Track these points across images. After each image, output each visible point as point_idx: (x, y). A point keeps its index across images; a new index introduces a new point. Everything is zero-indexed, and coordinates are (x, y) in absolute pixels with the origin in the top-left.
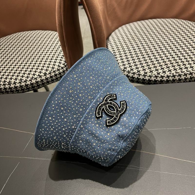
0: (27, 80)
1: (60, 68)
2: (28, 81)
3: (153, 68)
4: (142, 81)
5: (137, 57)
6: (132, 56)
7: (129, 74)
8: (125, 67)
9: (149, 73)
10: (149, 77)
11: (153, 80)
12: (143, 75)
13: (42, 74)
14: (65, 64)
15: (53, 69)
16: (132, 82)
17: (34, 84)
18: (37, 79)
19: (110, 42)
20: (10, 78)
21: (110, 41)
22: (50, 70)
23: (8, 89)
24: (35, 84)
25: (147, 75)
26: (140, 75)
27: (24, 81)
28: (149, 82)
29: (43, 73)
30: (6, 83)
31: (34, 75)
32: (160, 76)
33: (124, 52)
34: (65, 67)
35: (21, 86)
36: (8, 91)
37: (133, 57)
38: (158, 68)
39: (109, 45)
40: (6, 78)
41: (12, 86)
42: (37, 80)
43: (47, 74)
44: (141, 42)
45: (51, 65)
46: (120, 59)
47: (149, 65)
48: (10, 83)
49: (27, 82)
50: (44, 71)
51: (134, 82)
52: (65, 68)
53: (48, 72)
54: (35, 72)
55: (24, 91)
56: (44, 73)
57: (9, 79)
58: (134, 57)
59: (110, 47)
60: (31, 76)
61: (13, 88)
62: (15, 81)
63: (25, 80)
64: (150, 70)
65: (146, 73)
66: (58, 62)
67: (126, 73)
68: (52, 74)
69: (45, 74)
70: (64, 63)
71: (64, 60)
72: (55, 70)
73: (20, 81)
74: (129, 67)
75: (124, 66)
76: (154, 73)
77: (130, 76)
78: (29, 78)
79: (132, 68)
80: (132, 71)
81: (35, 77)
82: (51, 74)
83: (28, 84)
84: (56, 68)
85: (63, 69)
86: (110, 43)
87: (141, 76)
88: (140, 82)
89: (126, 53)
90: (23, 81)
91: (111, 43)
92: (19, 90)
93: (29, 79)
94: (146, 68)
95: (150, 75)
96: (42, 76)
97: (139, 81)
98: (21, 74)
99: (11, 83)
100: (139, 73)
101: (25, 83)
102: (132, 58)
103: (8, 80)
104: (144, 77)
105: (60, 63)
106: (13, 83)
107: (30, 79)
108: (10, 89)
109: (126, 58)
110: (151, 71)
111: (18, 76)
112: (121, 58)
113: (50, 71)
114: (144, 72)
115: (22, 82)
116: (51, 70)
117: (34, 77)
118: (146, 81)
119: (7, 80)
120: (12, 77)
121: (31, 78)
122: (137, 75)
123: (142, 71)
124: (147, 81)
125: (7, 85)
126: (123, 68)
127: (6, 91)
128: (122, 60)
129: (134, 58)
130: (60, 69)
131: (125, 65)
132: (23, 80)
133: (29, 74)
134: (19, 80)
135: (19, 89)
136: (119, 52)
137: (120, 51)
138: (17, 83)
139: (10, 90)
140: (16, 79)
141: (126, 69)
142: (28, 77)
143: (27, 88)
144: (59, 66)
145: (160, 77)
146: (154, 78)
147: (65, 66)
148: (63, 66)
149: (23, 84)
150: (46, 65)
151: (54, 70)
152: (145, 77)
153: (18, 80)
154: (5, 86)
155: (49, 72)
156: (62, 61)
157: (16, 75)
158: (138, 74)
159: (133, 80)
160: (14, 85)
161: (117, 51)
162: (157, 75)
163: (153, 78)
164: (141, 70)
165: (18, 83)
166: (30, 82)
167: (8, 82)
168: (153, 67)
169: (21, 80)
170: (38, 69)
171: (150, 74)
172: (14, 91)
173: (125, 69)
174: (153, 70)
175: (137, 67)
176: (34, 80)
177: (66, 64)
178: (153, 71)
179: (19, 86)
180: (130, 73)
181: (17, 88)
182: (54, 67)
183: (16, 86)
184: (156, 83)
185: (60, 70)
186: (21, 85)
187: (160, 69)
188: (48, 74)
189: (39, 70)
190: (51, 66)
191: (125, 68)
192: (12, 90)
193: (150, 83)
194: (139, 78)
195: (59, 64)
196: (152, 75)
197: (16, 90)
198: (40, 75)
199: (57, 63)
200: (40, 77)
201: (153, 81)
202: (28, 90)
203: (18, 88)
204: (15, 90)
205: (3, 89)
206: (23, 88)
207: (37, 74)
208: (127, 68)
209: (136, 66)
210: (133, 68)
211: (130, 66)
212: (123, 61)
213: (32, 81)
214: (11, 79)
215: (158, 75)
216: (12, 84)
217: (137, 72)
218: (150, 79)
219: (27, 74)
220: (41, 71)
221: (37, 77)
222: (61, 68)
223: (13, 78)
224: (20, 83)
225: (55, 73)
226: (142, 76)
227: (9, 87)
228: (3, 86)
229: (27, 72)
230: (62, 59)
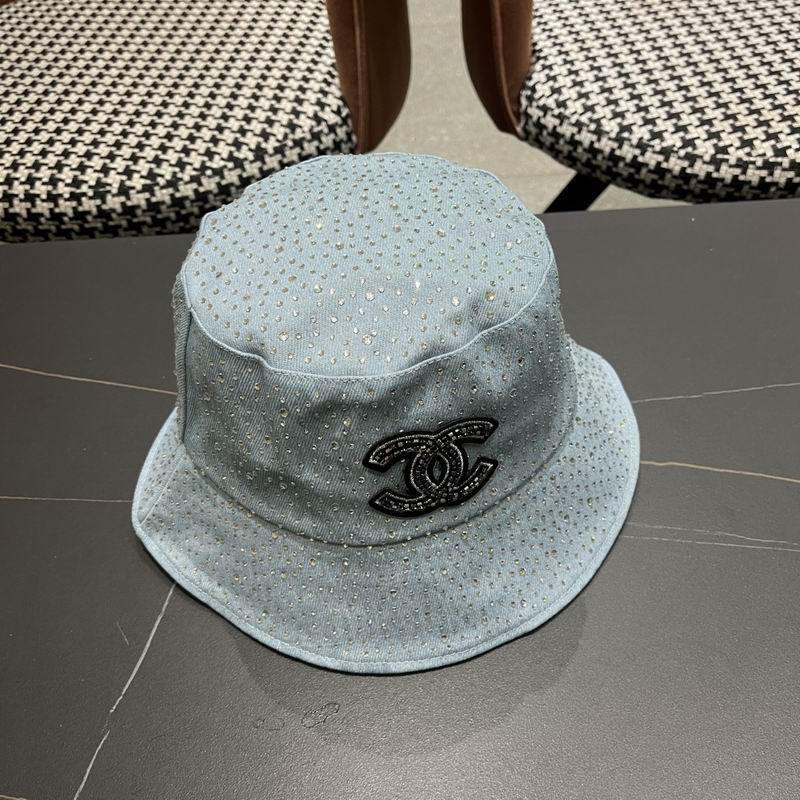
0: (179, 175)
1: (323, 127)
2: (186, 183)
3: (755, 127)
4: (698, 189)
5: (676, 82)
6: (652, 78)
7: (643, 154)
8: (625, 123)
9: (738, 148)
10: (737, 166)
11: (755, 180)
12: (707, 158)
13: (244, 153)
14: (342, 109)
15: (293, 131)
16: (653, 191)
17: (211, 197)
18: (226, 173)
19: (541, 16)
20: (98, 168)
21: (538, 14)
22: (280, 137)
23: (95, 217)
24: (216, 195)
25: (726, 157)
26: (695, 161)
27: (168, 181)
28: (732, 190)
29: (250, 150)
30: (84, 188)
31: (209, 154)
32: (786, 162)
33: (612, 59)
34: (341, 126)
35: (153, 207)
36: (93, 225)
37: (656, 82)
38: (777, 130)
39: (538, 30)
40: (82, 168)
41: (114, 203)
42: (223, 177)
43: (266, 152)
44: (683, 17)
45: (280, 113)
46: (598, 90)
47: (734, 117)
48: (102, 190)
49: (182, 187)
50: (252, 140)
51: (664, 192)
52: (345, 128)
53: (270, 145)
54: (215, 141)
55: (165, 231)
56: (253, 147)
57: (95, 171)
58: (661, 82)
59: (544, 36)
60: (196, 160)
61: (114, 216)
62: (122, 182)
63: (168, 177)
64: (740, 138)
65: (724, 150)
66: (314, 101)
67: (631, 150)
68: (287, 153)
69: (259, 152)
70: (339, 107)
71: (338, 94)
72: (302, 135)
73: (148, 182)
74: (640, 122)
75: (619, 120)
76: (761, 152)
77: (646, 165)
78: (188, 168)
79: (656, 130)
80: (656, 142)
81: (217, 163)
82: (284, 156)
83: (186, 198)
84: (306, 129)
85: (336, 134)
86: (537, 20)
87: (698, 164)
88: (691, 192)
89: (621, 65)
90: (161, 181)
91: (543, 21)
92: (144, 223)
93: (189, 172)
94: (720, 129)
95: (739, 160)
96: (246, 159)
97: (685, 187)
98: (147, 149)
99: (108, 188)
100: (690, 149)
101: (171, 190)
102: (653, 86)
103: (91, 177)
104: (711, 168)
105: (321, 105)
106: (115, 191)
107: (194, 173)
108: (104, 220)
109: (626, 86)
110: (747, 143)
111: (134, 159)
112: (601, 87)
113: (278, 141)
114: (715, 146)
115: (158, 184)
116: (286, 136)
117: (208, 164)
118: (720, 185)
119: (85, 178)
120: (108, 161)
121: (195, 169)
122: (679, 158)
123: (705, 140)
124: (725, 186)
125: (91, 198)
126: (617, 129)
127: (81, 226)
128: (606, 95)
129: (663, 85)
130: (321, 131)
131: (622, 115)
132: (162, 176)
133: (186, 151)
134: (142, 177)
135: (142, 219)
136: (587, 58)
137: (591, 55)
138: (133, 188)
139: (99, 225)
140: (128, 172)
141: (631, 132)
142: (181, 165)
143: (178, 214)
144: (318, 119)
145: (784, 170)
146: (758, 172)
147: (344, 121)
148: (333, 119)
149: (163, 195)
150: (261, 115)
151: (299, 134)
152: (718, 170)
153: (136, 176)
154: (80, 204)
155: (277, 144)
156: (330, 97)
157: (127, 156)
158: (687, 153)
159: (660, 182)
160: (123, 199)
161: (581, 56)
162: (771, 160)
163: (754, 174)
164: (698, 138)
165: (139, 192)
166: (194, 186)
167: (90, 187)
168: (755, 124)
169: (151, 175)
170: (226, 132)
171: (741, 153)
172: (120, 226)
173: (626, 135)
174: (757, 138)
175: (681, 123)
176: (210, 177)
177: (345, 112)
178: (756, 143)
179: (143, 203)
180: (650, 149)
181: (135, 216)
182: (295, 121)
183: (129, 203)
184: (763, 196)
185: (324, 139)
186: (154, 200)
187: (788, 131)
188: (271, 151)
189: (228, 136)
190: (283, 118)
191: (623, 128)
192: (111, 223)
193: (737, 194)
194: (689, 171)
195: (317, 108)
196: (752, 159)
197: (129, 221)
198: (236, 154)
199: (306, 104)
200: (239, 164)
201: (752, 188)
202: (181, 224)
203: (139, 212)
204: (124, 223)
205: (71, 219)
206: (159, 216)
207: (223, 149)
208: (634, 128)
209: (674, 121)
210: (663, 128)
211: (647, 122)
212: (612, 97)
213: (200, 184)
214: (105, 170)
215: (779, 159)
216: (114, 196)
217: (679, 144)
218: (742, 178)
219: (178, 149)
220: (242, 140)
221: (225, 167)
222: (326, 130)
223: (114, 169)
224: (147, 189)
225: (302, 148)
226: (704, 163)
227: (98, 207)
228: (68, 203)
229: (178, 144)
230: (327, 89)
